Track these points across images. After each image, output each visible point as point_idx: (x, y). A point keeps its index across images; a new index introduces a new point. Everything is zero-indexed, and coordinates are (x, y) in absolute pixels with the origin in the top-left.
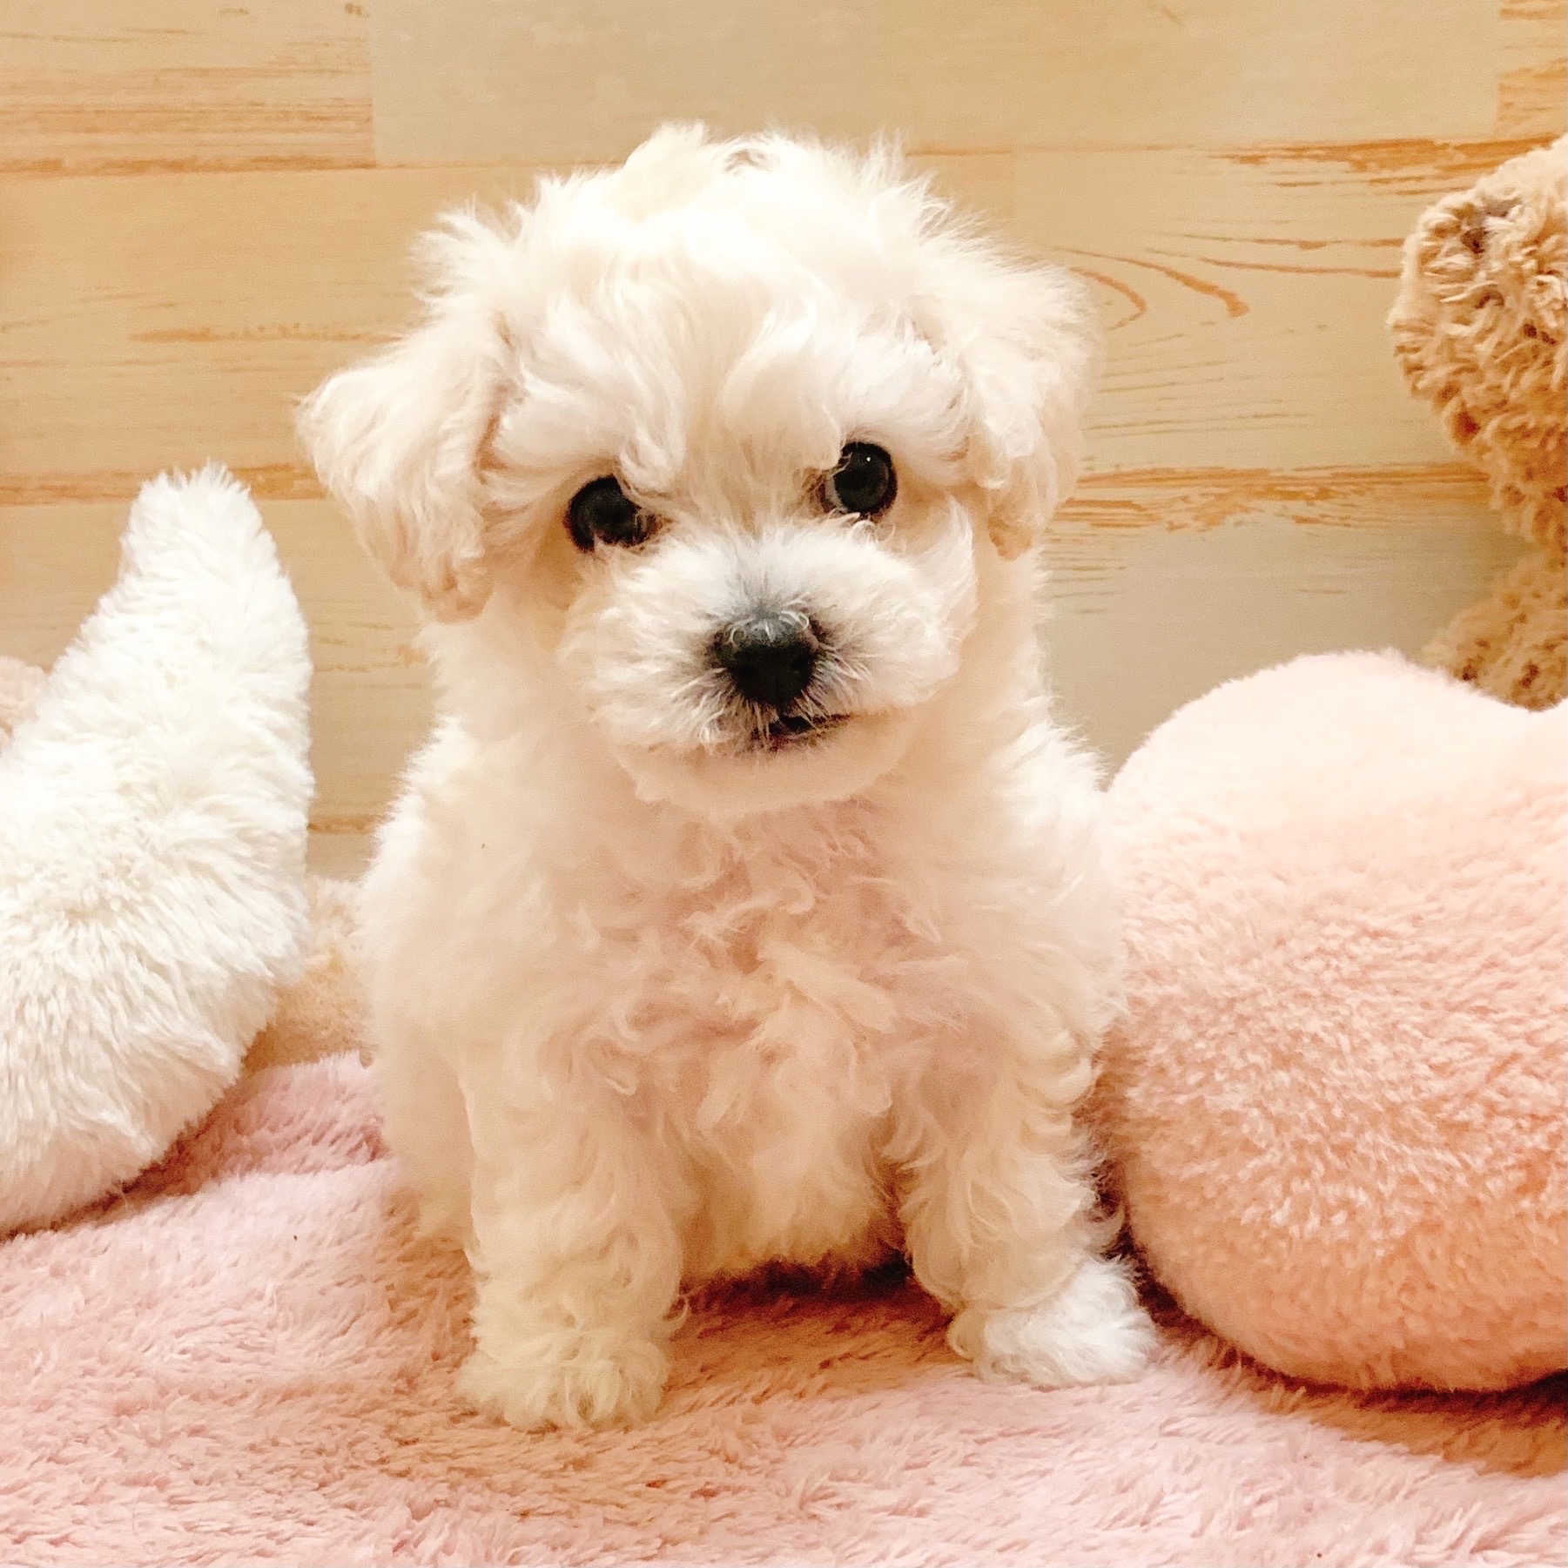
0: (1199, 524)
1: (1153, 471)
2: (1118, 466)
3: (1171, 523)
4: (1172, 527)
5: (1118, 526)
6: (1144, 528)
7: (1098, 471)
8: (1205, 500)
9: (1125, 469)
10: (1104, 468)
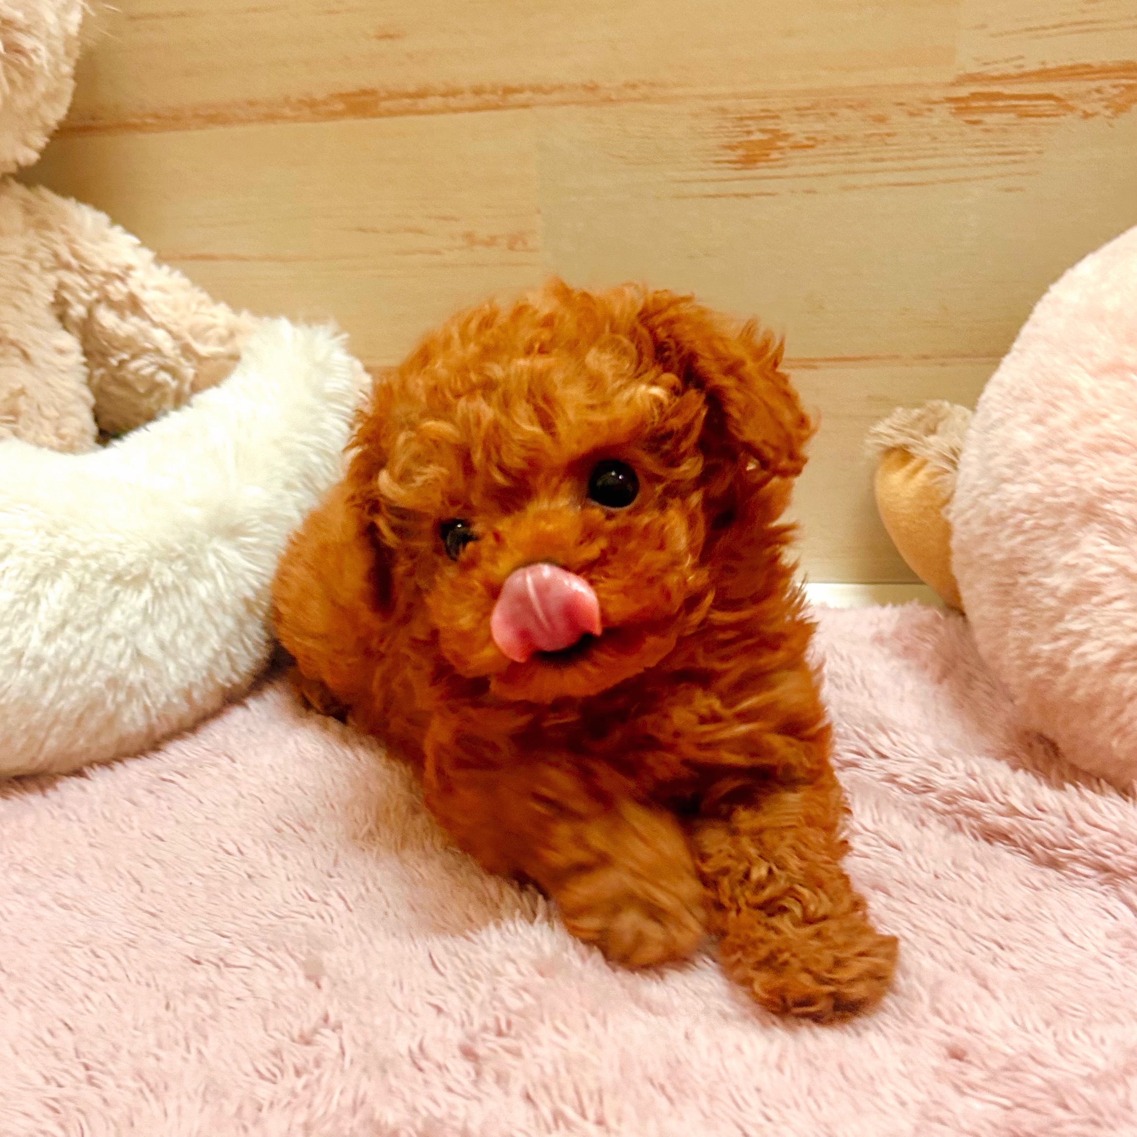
0: (1108, 113)
1: (1072, 68)
2: (1043, 63)
3: (1084, 112)
4: (1086, 116)
5: (1040, 116)
6: (1063, 118)
7: (1027, 69)
8: (1115, 91)
9: (1051, 66)
10: (1032, 66)
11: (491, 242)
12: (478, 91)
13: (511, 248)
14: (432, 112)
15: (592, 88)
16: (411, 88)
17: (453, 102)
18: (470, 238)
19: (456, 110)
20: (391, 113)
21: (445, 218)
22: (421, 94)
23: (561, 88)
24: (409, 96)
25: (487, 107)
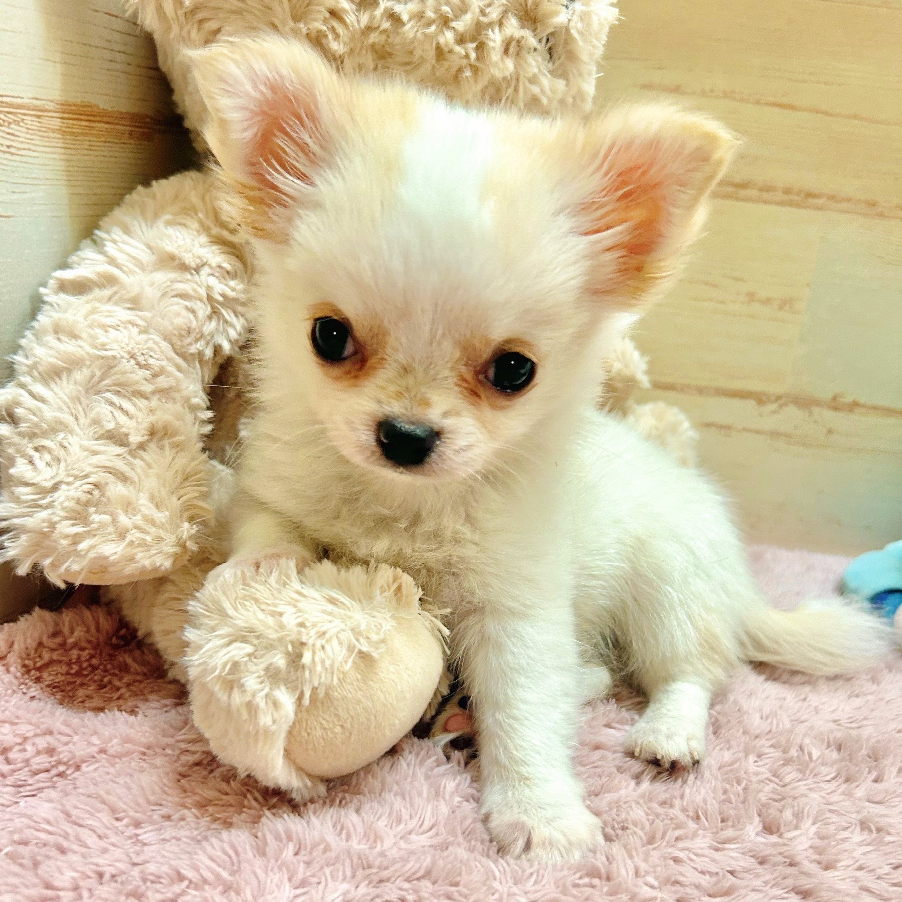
11: (767, 301)
12: (787, 191)
13: (781, 308)
14: (748, 200)
16: (738, 181)
18: (751, 296)
22: (743, 186)
23: (849, 200)
24: (734, 185)
25: (791, 204)
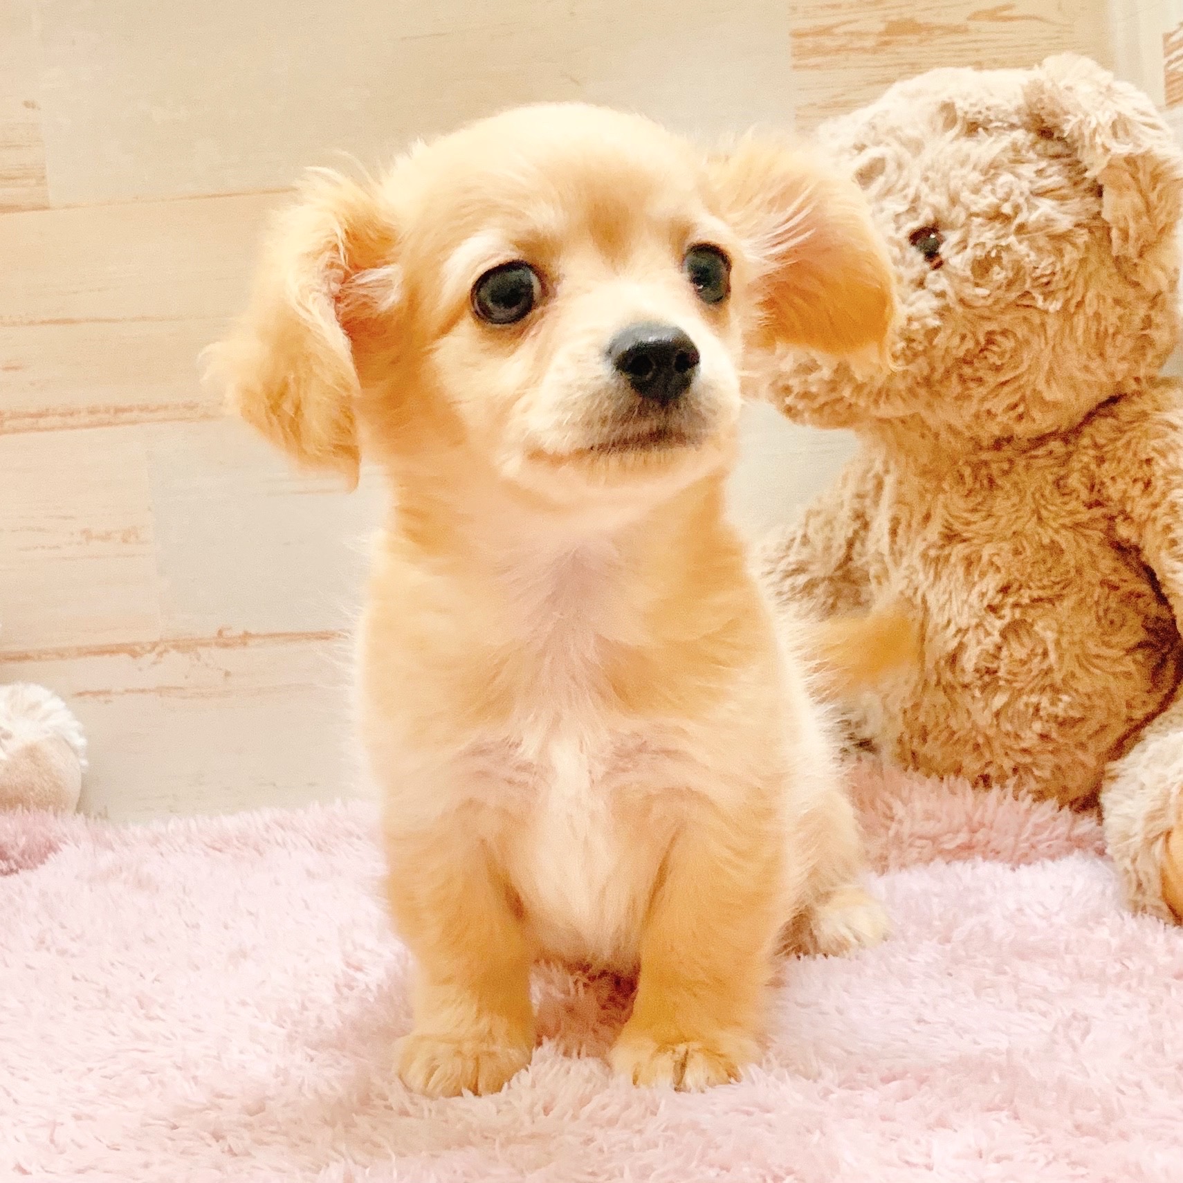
11: (107, 537)
12: (92, 411)
13: (125, 541)
14: (52, 429)
15: (191, 407)
16: (33, 410)
17: (70, 421)
18: (87, 534)
19: (73, 427)
20: (15, 431)
21: (65, 518)
22: (40, 415)
23: (166, 407)
24: (32, 416)
25: (100, 424)
